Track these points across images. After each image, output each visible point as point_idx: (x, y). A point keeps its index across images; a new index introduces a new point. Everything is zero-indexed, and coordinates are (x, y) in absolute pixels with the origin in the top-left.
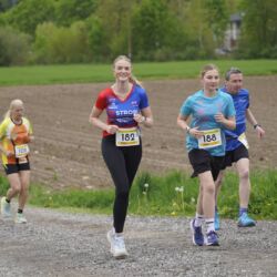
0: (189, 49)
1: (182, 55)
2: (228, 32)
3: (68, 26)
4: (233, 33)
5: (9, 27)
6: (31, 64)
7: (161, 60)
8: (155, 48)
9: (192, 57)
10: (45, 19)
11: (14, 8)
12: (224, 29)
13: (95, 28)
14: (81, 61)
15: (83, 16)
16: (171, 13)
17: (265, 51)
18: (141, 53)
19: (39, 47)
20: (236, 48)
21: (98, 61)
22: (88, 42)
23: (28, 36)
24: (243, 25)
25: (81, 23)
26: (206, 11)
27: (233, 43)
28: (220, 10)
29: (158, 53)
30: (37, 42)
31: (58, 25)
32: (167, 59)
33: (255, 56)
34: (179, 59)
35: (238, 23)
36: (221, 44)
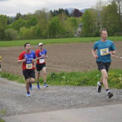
0: (66, 34)
1: (64, 36)
2: (78, 29)
3: (29, 28)
4: (79, 29)
5: (12, 29)
6: (18, 40)
7: (57, 38)
8: (56, 34)
9: (67, 37)
10: (22, 26)
11: (13, 23)
12: (77, 28)
13: (38, 28)
14: (33, 39)
15: (34, 25)
16: (61, 24)
17: (89, 35)
18: (52, 36)
19: (21, 34)
20: (81, 34)
21: (39, 39)
22: (36, 33)
23: (17, 31)
24: (83, 27)
25: (33, 27)
26: (71, 23)
27: (79, 32)
28: (76, 23)
29: (57, 36)
30: (20, 33)
31: (26, 28)
32: (60, 37)
33: (86, 36)
34: (63, 37)
35: (81, 26)
36: (76, 33)
